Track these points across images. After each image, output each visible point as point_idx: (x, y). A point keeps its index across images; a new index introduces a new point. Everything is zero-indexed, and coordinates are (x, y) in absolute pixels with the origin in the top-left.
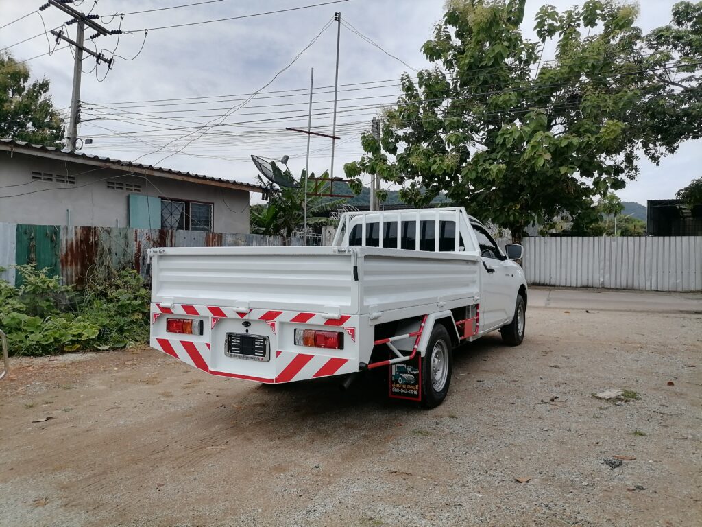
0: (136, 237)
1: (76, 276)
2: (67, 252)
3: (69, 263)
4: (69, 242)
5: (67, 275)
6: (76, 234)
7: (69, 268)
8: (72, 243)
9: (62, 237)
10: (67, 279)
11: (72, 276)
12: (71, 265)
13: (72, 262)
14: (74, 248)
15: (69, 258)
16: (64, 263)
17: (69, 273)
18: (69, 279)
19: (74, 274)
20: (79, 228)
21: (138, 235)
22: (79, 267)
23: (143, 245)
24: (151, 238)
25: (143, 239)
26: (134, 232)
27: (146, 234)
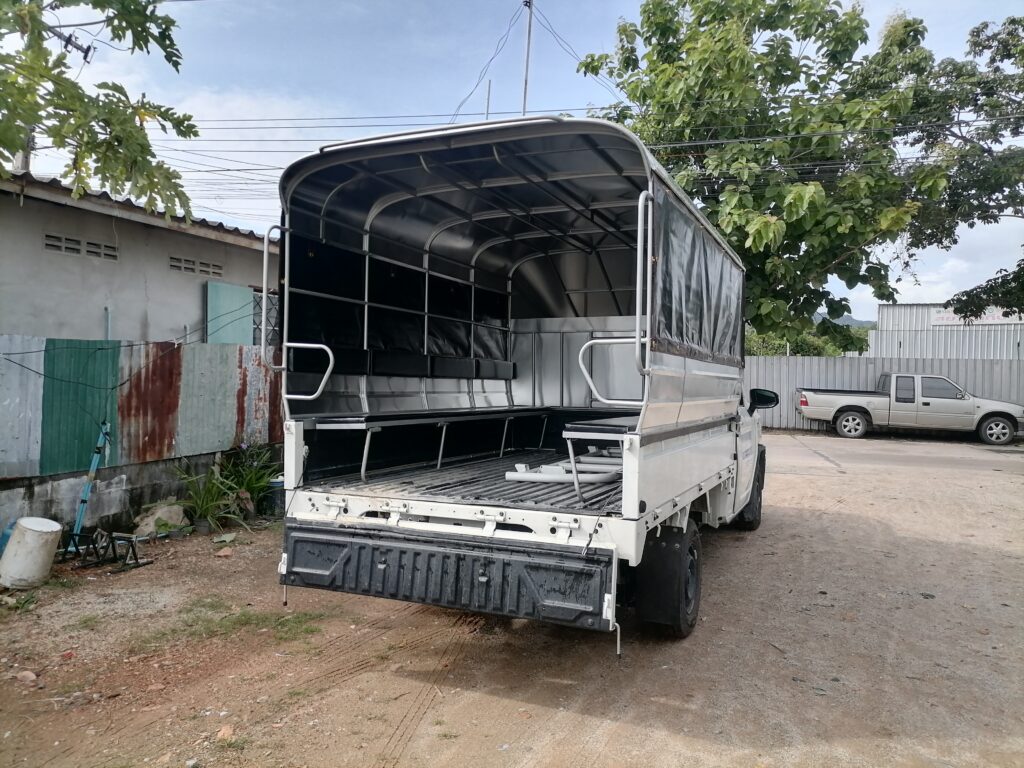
0: (241, 362)
1: (145, 435)
2: (130, 393)
3: (133, 412)
4: (135, 371)
5: (129, 434)
6: (147, 356)
7: (133, 420)
8: (139, 374)
9: (124, 362)
10: (129, 441)
11: (137, 436)
12: (137, 415)
13: (137, 410)
14: (143, 383)
15: (134, 403)
16: (126, 413)
17: (133, 430)
18: (133, 443)
19: (141, 432)
20: (151, 345)
22: (149, 418)
23: (250, 375)
24: (262, 363)
25: (250, 365)
26: (238, 353)
27: (256, 355)
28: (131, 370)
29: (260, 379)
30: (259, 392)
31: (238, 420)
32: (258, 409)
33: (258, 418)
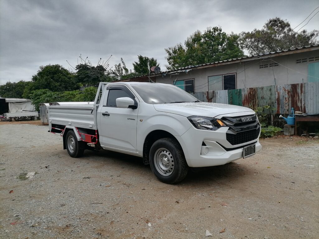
0: (277, 90)
2: (245, 99)
6: (248, 91)
13: (247, 103)
14: (247, 97)
16: (244, 104)
21: (278, 88)
23: (281, 94)
24: (286, 90)
25: (281, 90)
26: (276, 87)
27: (283, 88)
28: (244, 94)
29: (286, 95)
30: (286, 98)
31: (278, 107)
32: (286, 103)
33: (286, 106)
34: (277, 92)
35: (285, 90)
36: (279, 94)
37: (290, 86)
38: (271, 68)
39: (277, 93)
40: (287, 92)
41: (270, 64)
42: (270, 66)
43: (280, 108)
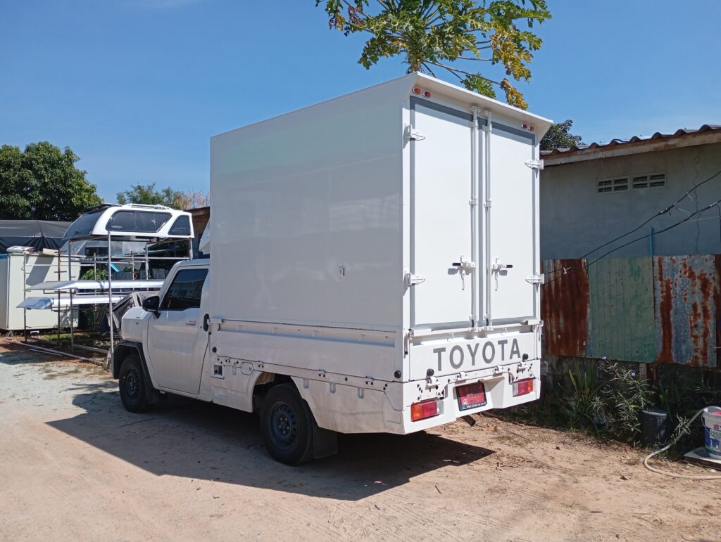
0: (661, 273)
1: (558, 334)
2: (544, 299)
3: (548, 314)
6: (555, 271)
7: (548, 320)
11: (551, 333)
12: (550, 317)
15: (548, 307)
16: (543, 315)
17: (549, 328)
18: (550, 338)
20: (558, 262)
21: (664, 268)
23: (678, 289)
24: (697, 274)
25: (677, 276)
26: (657, 264)
27: (685, 266)
29: (694, 293)
30: (695, 307)
31: (664, 335)
32: (696, 326)
33: (696, 337)
34: (661, 279)
35: (692, 275)
36: (668, 289)
37: (711, 263)
38: (642, 191)
39: (659, 283)
40: (698, 282)
41: (635, 180)
42: (636, 186)
43: (673, 340)
